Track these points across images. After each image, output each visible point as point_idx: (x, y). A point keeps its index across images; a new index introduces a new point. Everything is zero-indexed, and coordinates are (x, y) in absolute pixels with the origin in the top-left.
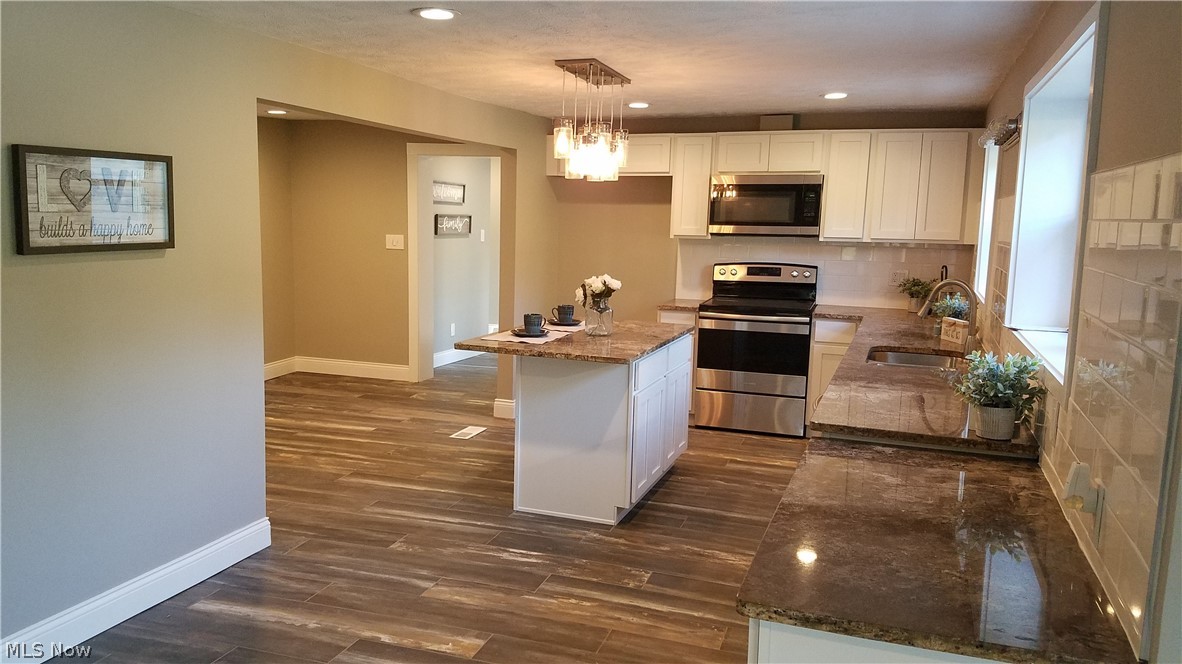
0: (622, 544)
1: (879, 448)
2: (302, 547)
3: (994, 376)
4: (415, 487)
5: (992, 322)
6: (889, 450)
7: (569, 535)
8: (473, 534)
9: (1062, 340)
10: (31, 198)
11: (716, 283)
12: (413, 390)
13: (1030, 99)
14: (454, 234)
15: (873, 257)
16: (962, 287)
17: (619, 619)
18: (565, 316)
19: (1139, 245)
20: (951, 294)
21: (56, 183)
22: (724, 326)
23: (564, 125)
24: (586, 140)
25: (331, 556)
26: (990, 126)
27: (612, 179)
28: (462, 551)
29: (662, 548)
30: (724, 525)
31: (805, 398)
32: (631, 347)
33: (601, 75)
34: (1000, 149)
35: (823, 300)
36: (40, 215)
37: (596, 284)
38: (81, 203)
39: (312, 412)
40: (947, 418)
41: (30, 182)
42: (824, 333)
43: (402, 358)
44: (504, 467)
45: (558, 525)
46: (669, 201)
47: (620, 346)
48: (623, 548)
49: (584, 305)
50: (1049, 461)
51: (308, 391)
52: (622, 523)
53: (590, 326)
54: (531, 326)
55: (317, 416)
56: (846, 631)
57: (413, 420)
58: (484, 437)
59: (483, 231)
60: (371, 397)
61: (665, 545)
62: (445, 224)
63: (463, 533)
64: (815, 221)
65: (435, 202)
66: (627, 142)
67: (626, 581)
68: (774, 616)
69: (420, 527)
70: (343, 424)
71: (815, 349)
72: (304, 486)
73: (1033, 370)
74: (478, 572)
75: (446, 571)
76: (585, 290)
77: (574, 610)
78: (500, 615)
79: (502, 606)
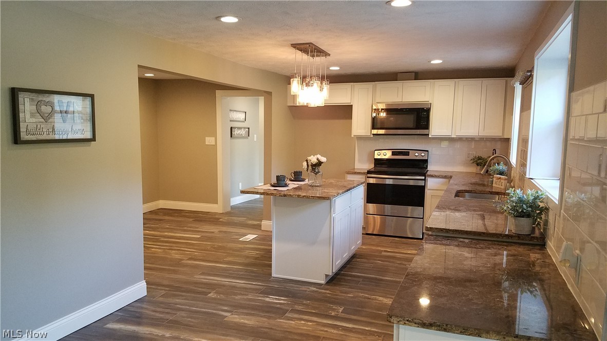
0: (328, 293)
1: (462, 240)
2: (162, 296)
3: (521, 201)
4: (221, 265)
5: (520, 177)
6: (467, 241)
7: (301, 289)
8: (250, 289)
9: (557, 184)
10: (21, 115)
11: (376, 160)
12: (219, 217)
13: (538, 59)
14: (240, 137)
15: (458, 145)
16: (503, 158)
17: (327, 331)
18: (297, 176)
19: (597, 137)
20: (498, 164)
21: (35, 107)
22: (380, 182)
23: (296, 77)
24: (307, 85)
25: (177, 300)
26: (517, 74)
27: (321, 106)
28: (245, 297)
29: (349, 295)
30: (381, 283)
31: (423, 218)
32: (332, 191)
33: (315, 52)
34: (522, 87)
35: (432, 168)
36: (26, 124)
37: (313, 159)
38: (47, 118)
39: (168, 228)
40: (497, 224)
41: (21, 107)
42: (432, 184)
43: (215, 201)
44: (267, 255)
45: (295, 284)
46: (351, 118)
47: (326, 191)
48: (328, 295)
49: (307, 170)
50: (551, 244)
51: (167, 218)
52: (328, 283)
53: (311, 182)
54: (280, 182)
55: (171, 230)
56: (445, 330)
57: (220, 232)
58: (257, 240)
59: (255, 136)
60: (198, 221)
61: (350, 294)
62: (236, 132)
63: (246, 288)
64: (427, 126)
65: (231, 121)
66: (328, 86)
67: (330, 312)
68: (407, 322)
69: (224, 286)
70: (184, 234)
71: (428, 193)
72: (164, 265)
73: (542, 198)
74: (254, 308)
75: (237, 307)
76: (307, 163)
77: (303, 326)
78: (264, 329)
79: (266, 325)
